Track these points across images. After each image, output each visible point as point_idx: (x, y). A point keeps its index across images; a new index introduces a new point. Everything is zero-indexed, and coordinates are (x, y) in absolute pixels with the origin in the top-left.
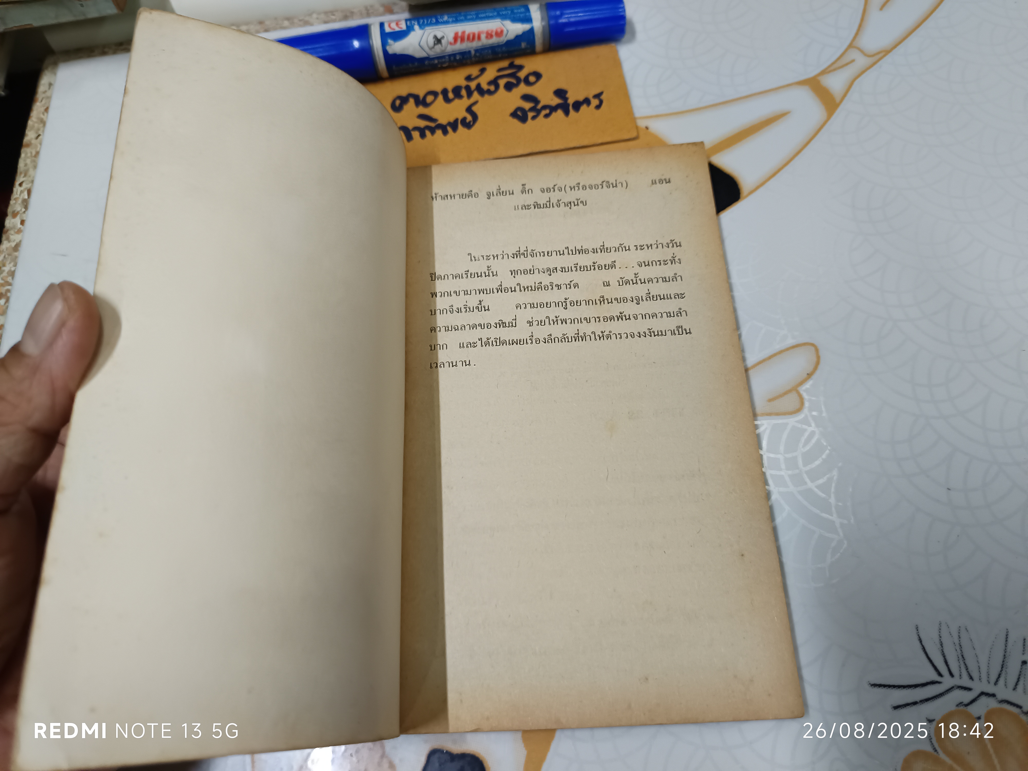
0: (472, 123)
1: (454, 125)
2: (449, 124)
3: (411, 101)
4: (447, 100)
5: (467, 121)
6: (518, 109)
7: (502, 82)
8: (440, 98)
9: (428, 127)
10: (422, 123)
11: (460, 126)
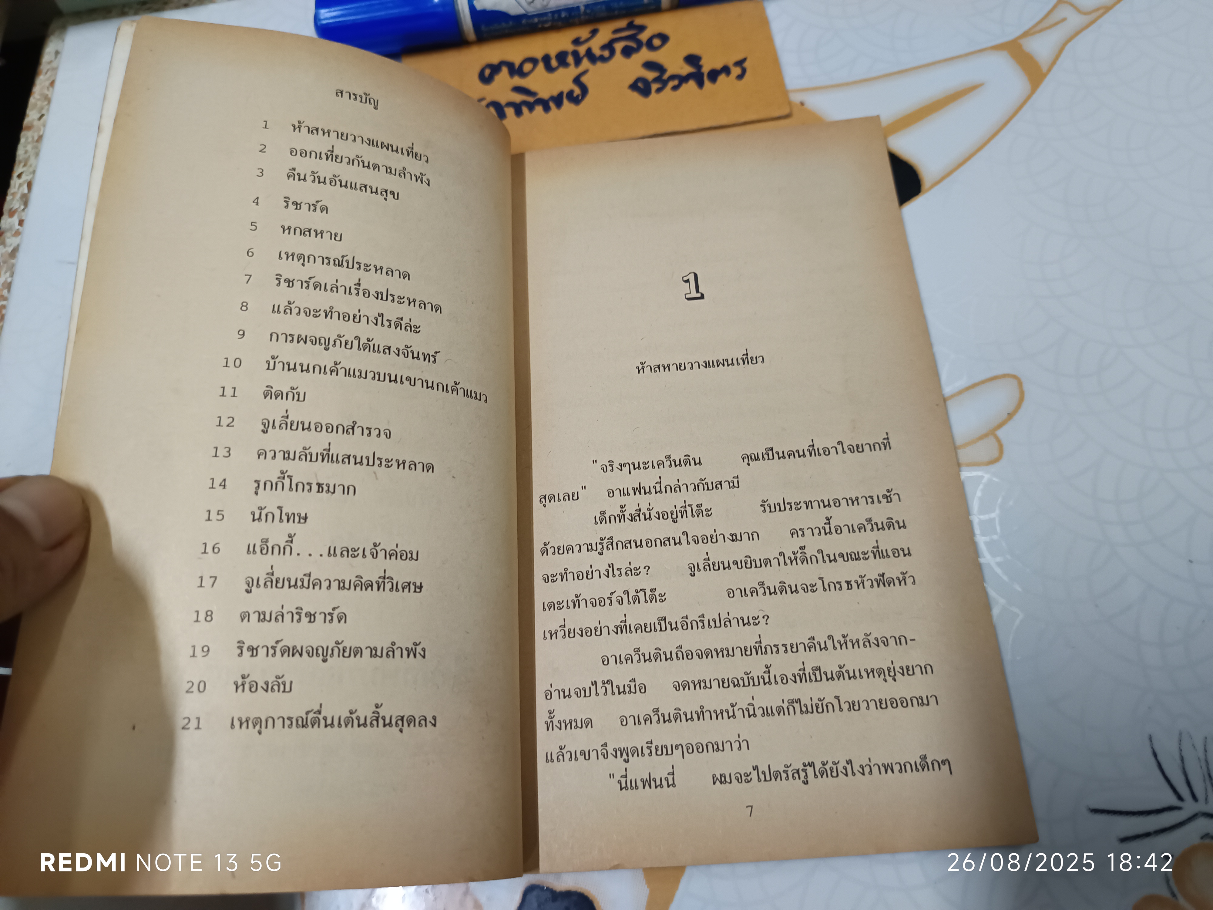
2: (552, 98)
3: (505, 70)
4: (549, 68)
5: (575, 95)
6: (639, 79)
7: (619, 46)
8: (541, 66)
9: (525, 103)
10: (518, 98)
11: (565, 101)
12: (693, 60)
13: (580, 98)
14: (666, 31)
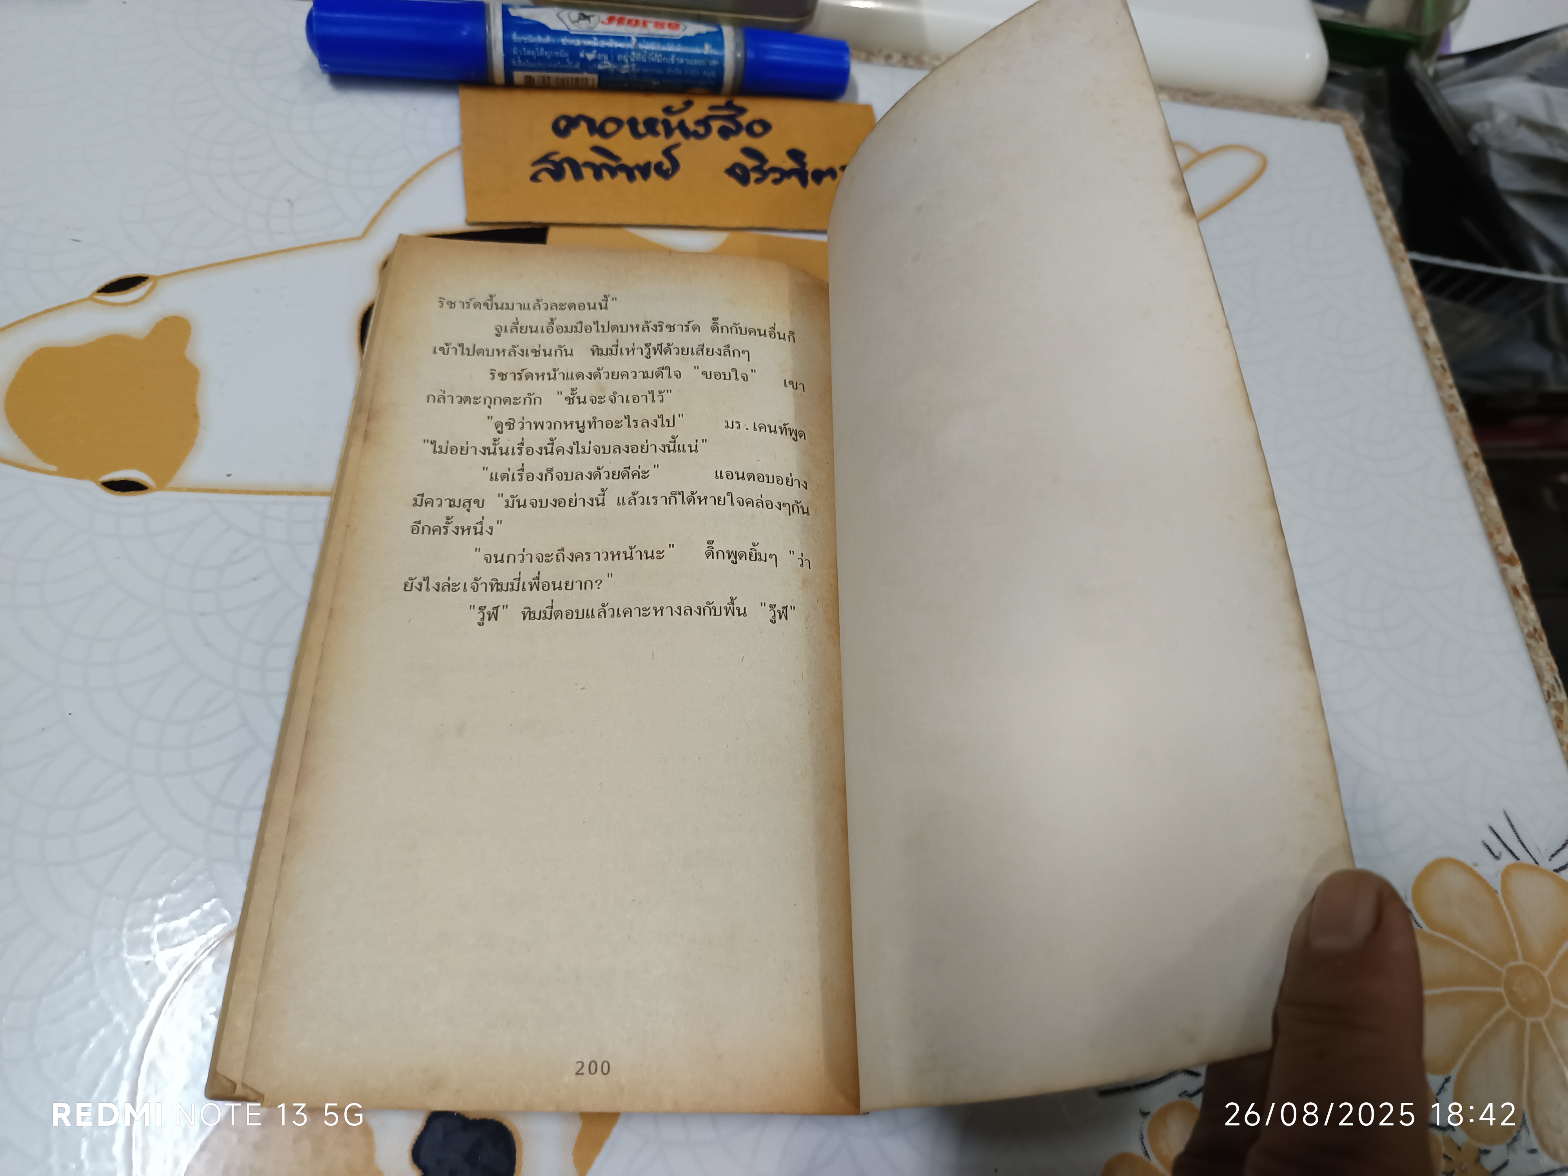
0: (670, 173)
1: (645, 170)
2: (638, 167)
3: (584, 125)
4: (635, 133)
5: (664, 168)
6: (737, 165)
7: (716, 125)
8: (626, 129)
9: (605, 166)
10: (598, 159)
11: (653, 173)
12: (796, 155)
14: (770, 119)
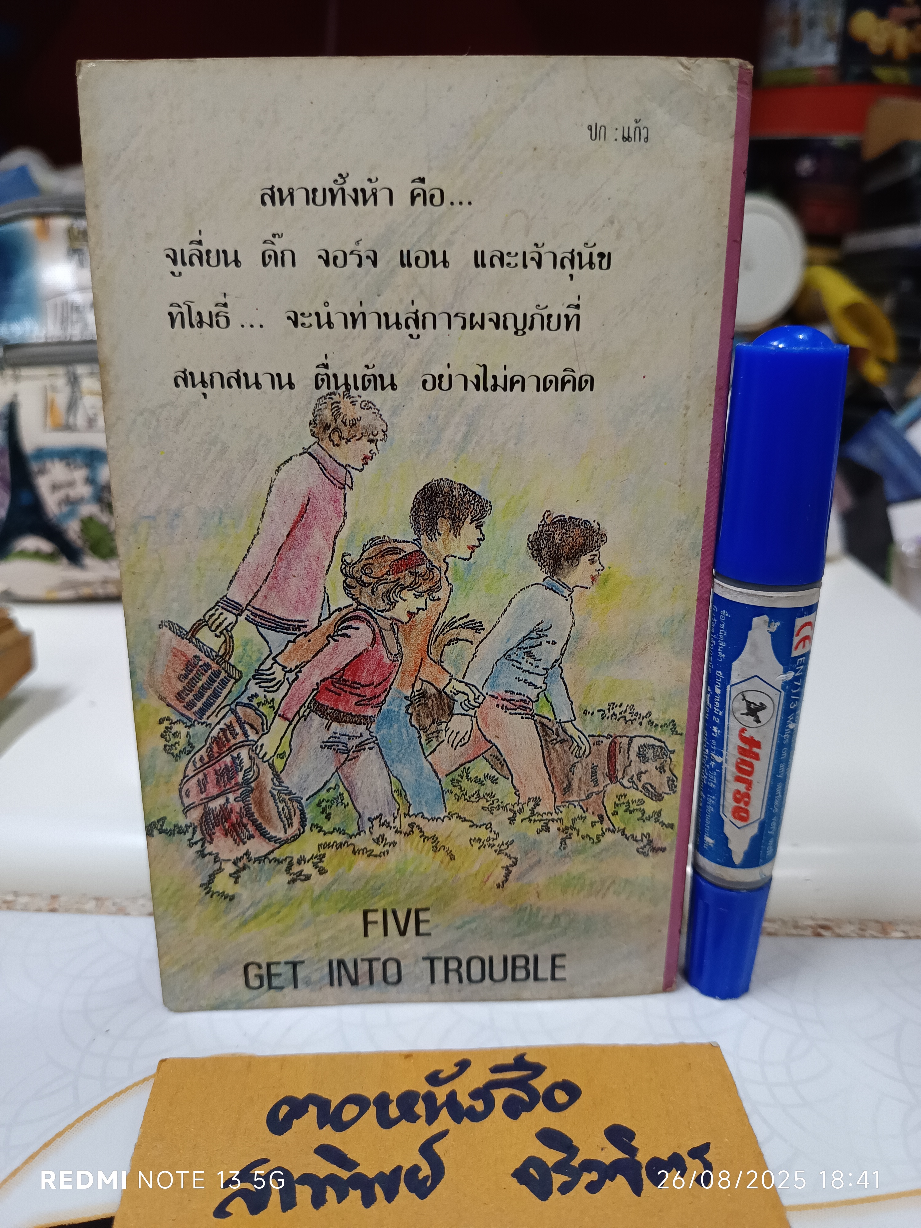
1: (390, 1183)
3: (313, 1110)
4: (384, 1120)
5: (421, 1176)
6: (532, 1161)
7: (500, 1095)
8: (372, 1110)
9: (333, 1180)
10: (323, 1168)
11: (403, 1187)
12: (619, 1133)
13: (429, 1184)
14: (577, 1076)
